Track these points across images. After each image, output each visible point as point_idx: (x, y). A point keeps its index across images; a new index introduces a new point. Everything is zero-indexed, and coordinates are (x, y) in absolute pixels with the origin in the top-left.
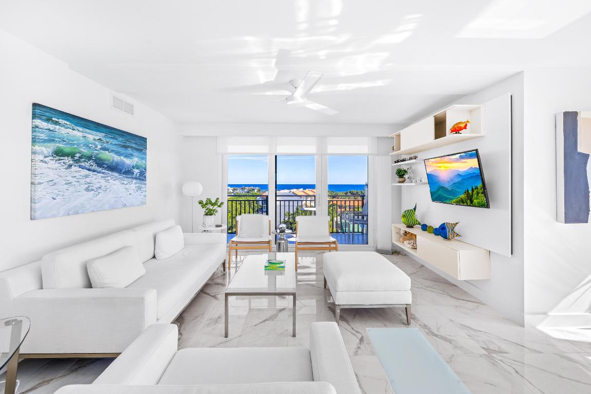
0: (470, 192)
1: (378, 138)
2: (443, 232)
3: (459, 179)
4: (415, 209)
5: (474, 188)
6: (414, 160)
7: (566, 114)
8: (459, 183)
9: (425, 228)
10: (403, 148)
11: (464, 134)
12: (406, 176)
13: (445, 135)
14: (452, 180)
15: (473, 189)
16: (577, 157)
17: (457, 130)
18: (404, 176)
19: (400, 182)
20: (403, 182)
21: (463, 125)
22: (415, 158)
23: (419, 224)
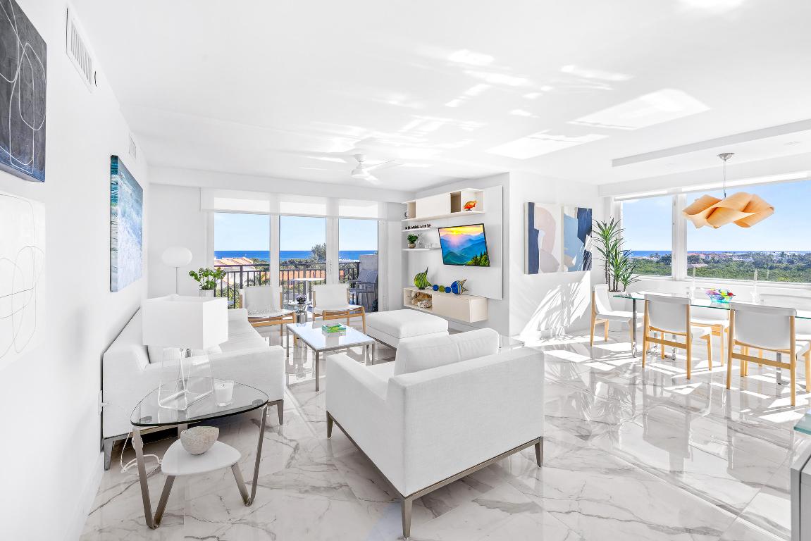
0: (478, 258)
1: (389, 203)
2: (455, 289)
3: (469, 245)
4: (427, 271)
5: (483, 254)
6: (427, 228)
7: (530, 203)
8: (470, 248)
9: (436, 288)
10: (418, 216)
11: (473, 210)
12: (417, 242)
13: (459, 210)
14: (462, 245)
15: (481, 255)
16: (534, 232)
17: (468, 207)
18: (415, 242)
19: (411, 248)
20: (413, 248)
21: (472, 204)
22: (429, 226)
23: (430, 285)
